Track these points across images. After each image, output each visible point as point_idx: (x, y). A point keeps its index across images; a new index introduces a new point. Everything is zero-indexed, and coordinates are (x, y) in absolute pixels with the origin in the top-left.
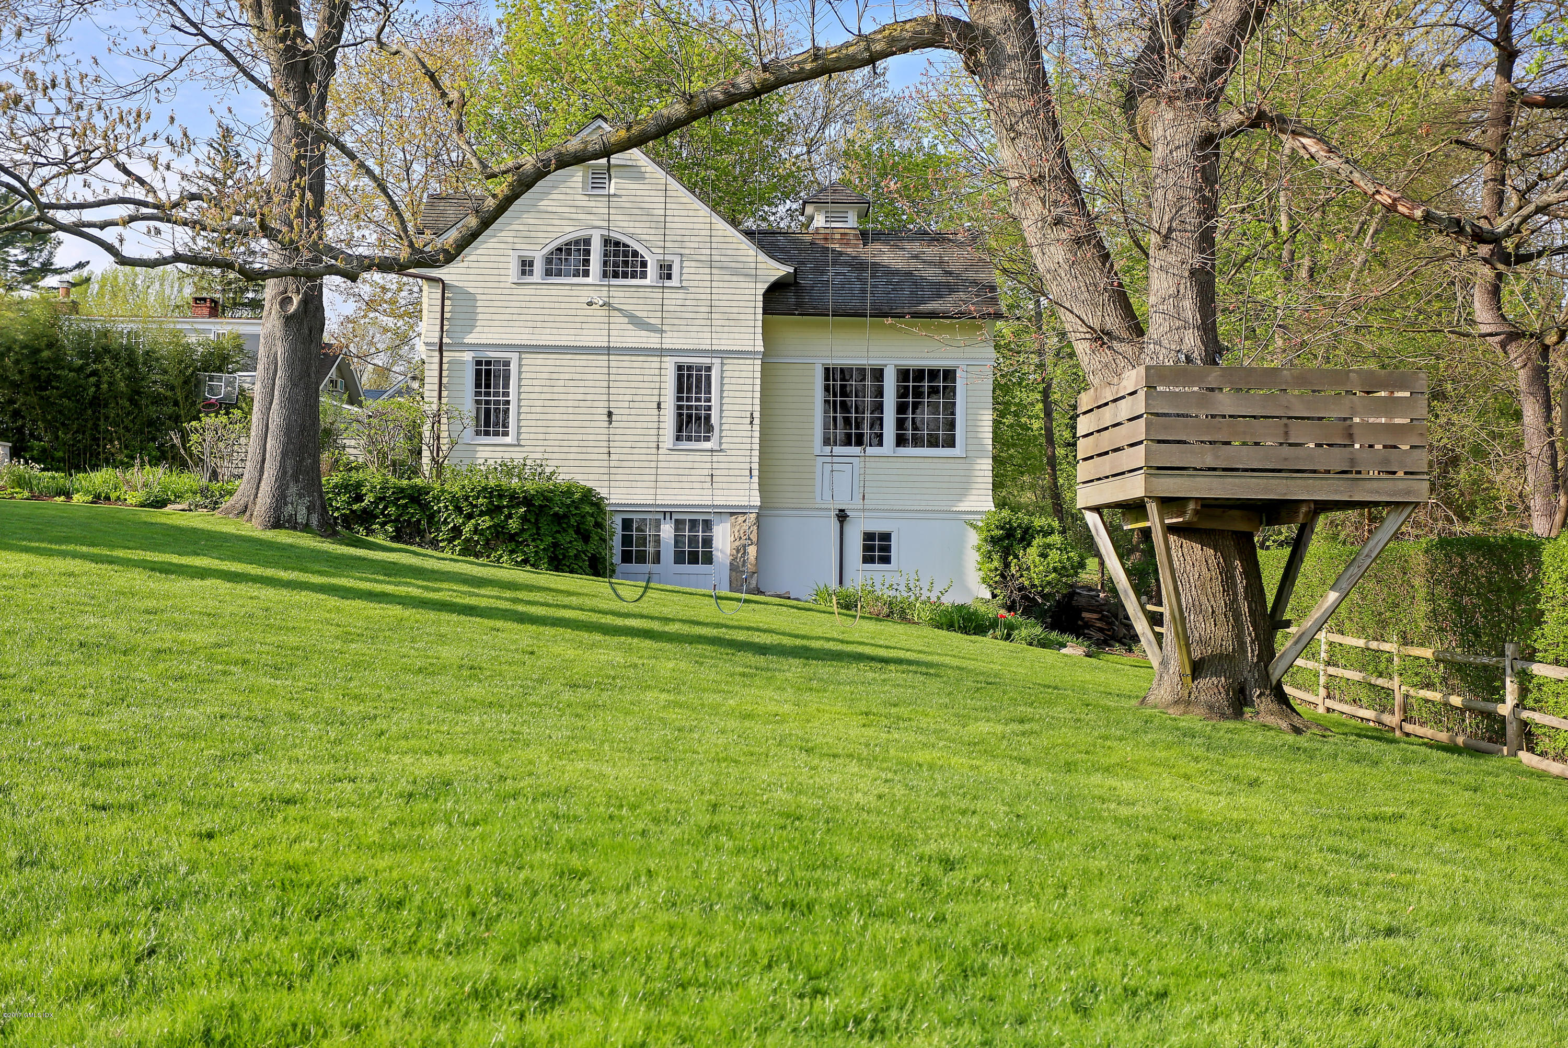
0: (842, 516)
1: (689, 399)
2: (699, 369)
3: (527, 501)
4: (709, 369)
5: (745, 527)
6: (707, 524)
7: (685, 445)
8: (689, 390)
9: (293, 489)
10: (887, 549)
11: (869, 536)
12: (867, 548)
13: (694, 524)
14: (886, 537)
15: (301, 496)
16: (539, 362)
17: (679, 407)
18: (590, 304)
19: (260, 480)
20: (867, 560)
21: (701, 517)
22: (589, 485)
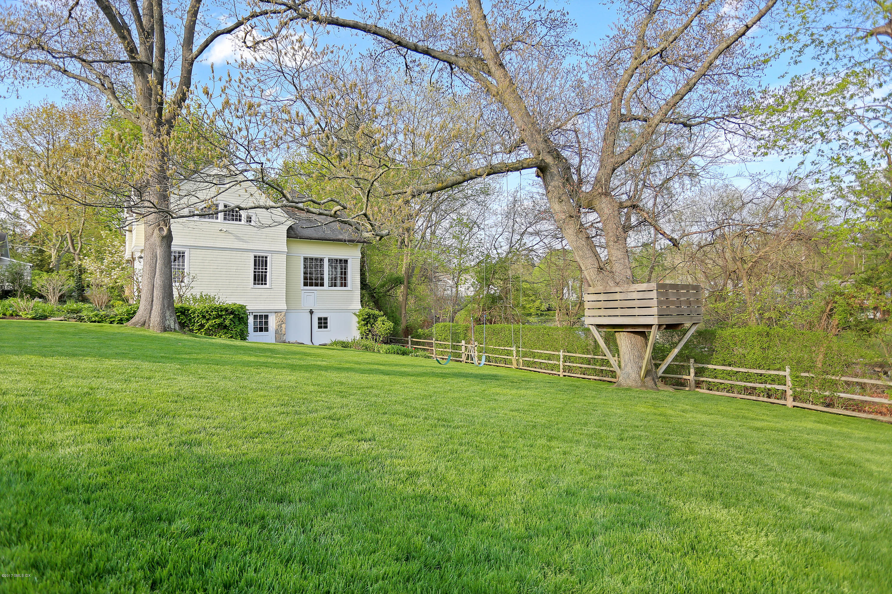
0: (311, 312)
1: (259, 269)
2: (263, 257)
3: (232, 313)
4: (266, 257)
5: (281, 317)
6: (266, 317)
7: (257, 286)
8: (259, 266)
9: (168, 313)
10: (326, 323)
11: (320, 319)
12: (319, 323)
13: (261, 316)
14: (326, 319)
15: (171, 316)
16: (198, 253)
17: (255, 272)
18: (221, 230)
19: (151, 310)
20: (320, 327)
21: (264, 314)
22: (242, 303)
